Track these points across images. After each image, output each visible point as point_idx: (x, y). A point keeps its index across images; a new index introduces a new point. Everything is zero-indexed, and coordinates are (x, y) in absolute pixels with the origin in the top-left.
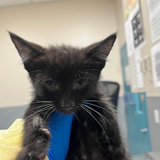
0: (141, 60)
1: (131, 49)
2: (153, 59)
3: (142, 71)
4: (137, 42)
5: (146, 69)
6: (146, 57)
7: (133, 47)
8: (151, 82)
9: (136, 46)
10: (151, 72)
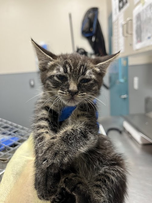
0: (123, 23)
1: (116, 13)
2: (134, 21)
3: (123, 34)
4: (121, 4)
5: (127, 32)
6: (128, 19)
7: (118, 10)
8: (131, 45)
9: (120, 8)
10: (132, 34)
